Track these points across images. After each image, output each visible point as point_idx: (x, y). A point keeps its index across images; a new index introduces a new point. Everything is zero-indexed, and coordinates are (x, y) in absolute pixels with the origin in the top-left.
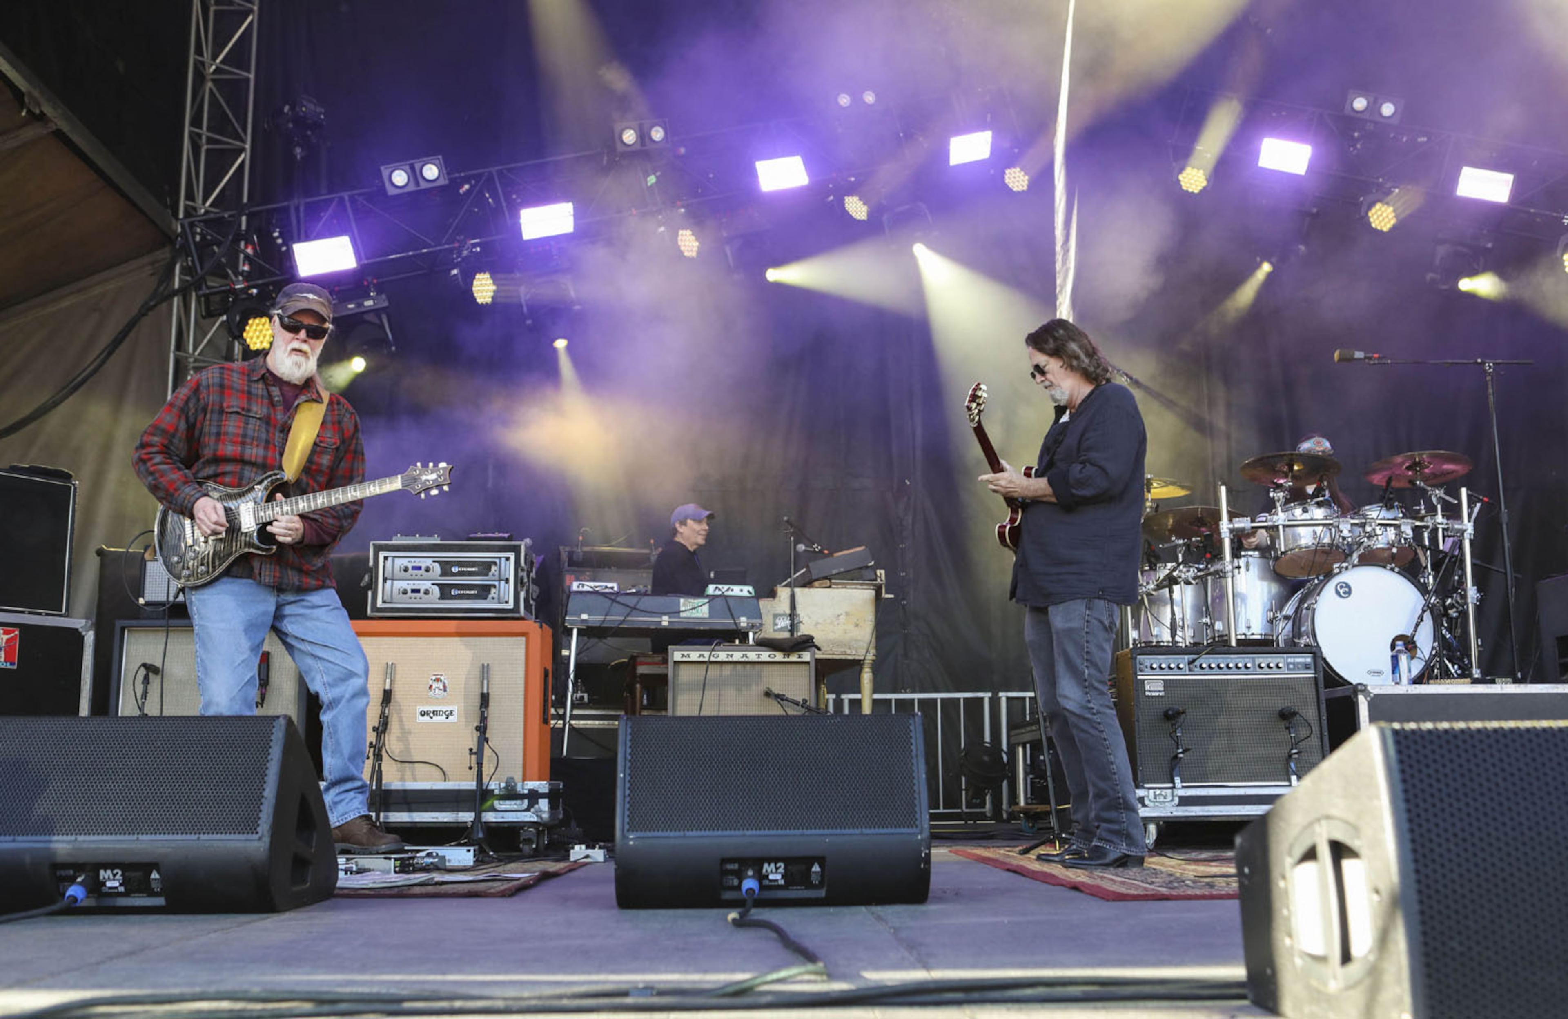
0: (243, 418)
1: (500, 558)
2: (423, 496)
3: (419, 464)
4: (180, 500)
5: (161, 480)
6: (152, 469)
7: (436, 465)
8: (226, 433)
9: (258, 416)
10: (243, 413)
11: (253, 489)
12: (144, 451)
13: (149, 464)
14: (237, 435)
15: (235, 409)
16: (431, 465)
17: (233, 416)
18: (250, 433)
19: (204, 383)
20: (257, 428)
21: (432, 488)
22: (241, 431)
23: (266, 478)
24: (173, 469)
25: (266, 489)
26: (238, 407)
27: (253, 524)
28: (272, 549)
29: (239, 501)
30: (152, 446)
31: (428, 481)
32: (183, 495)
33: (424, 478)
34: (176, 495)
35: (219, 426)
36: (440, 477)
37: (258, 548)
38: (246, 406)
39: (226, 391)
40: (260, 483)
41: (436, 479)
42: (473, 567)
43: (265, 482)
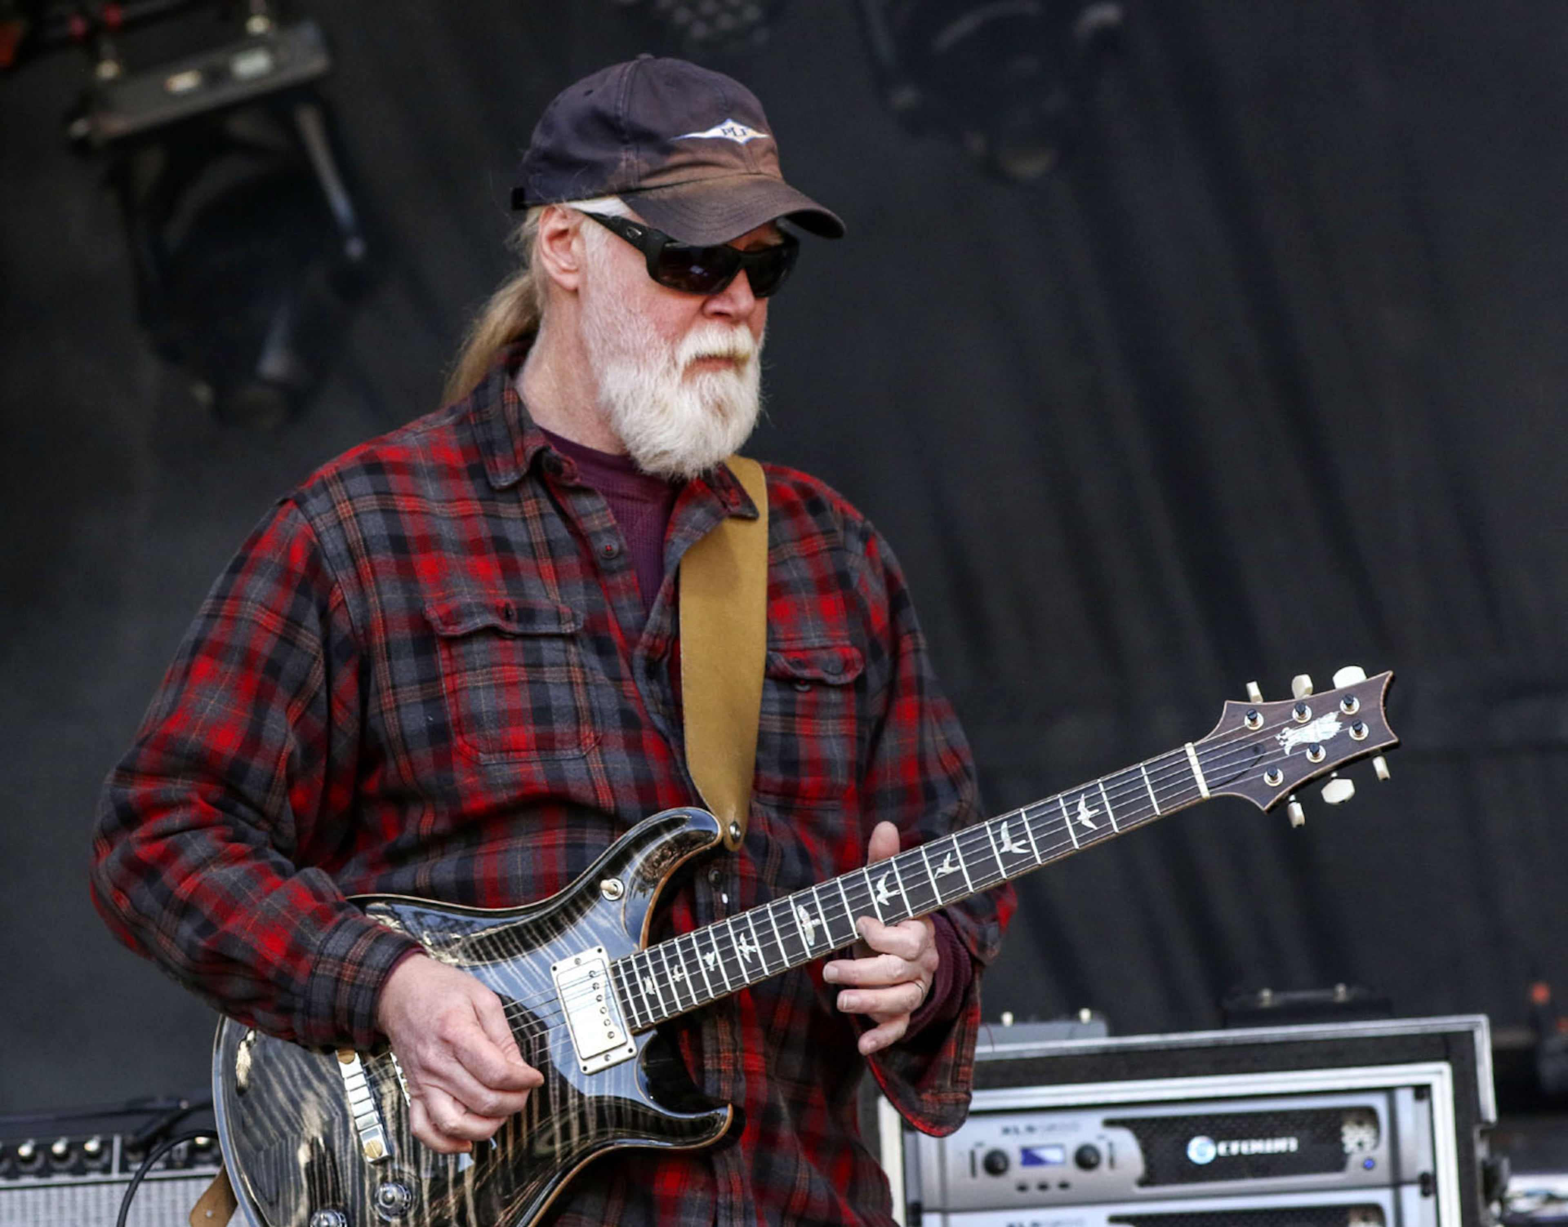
0: (517, 651)
1: (1389, 1091)
2: (1297, 812)
3: (1253, 689)
4: (320, 996)
5: (230, 926)
6: (183, 891)
7: (1322, 683)
8: (474, 720)
9: (568, 628)
10: (514, 627)
11: (593, 891)
12: (139, 833)
13: (168, 877)
14: (513, 717)
15: (479, 622)
16: (1303, 684)
17: (478, 646)
18: (559, 697)
19: (332, 543)
20: (578, 676)
21: (1324, 779)
22: (523, 700)
23: (638, 843)
24: (263, 872)
25: (645, 882)
26: (485, 608)
27: (623, 1034)
28: (709, 1125)
29: (544, 950)
30: (168, 807)
31: (1314, 748)
32: (326, 970)
33: (1291, 738)
34: (301, 977)
35: (433, 701)
36: (1356, 722)
37: (659, 1127)
38: (504, 597)
39: (418, 559)
40: (615, 868)
41: (1341, 737)
42: (1272, 1135)
43: (639, 859)
